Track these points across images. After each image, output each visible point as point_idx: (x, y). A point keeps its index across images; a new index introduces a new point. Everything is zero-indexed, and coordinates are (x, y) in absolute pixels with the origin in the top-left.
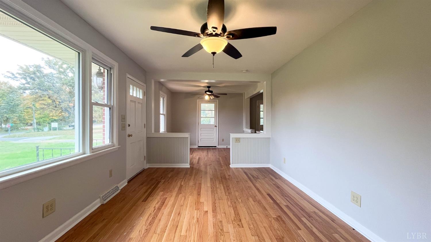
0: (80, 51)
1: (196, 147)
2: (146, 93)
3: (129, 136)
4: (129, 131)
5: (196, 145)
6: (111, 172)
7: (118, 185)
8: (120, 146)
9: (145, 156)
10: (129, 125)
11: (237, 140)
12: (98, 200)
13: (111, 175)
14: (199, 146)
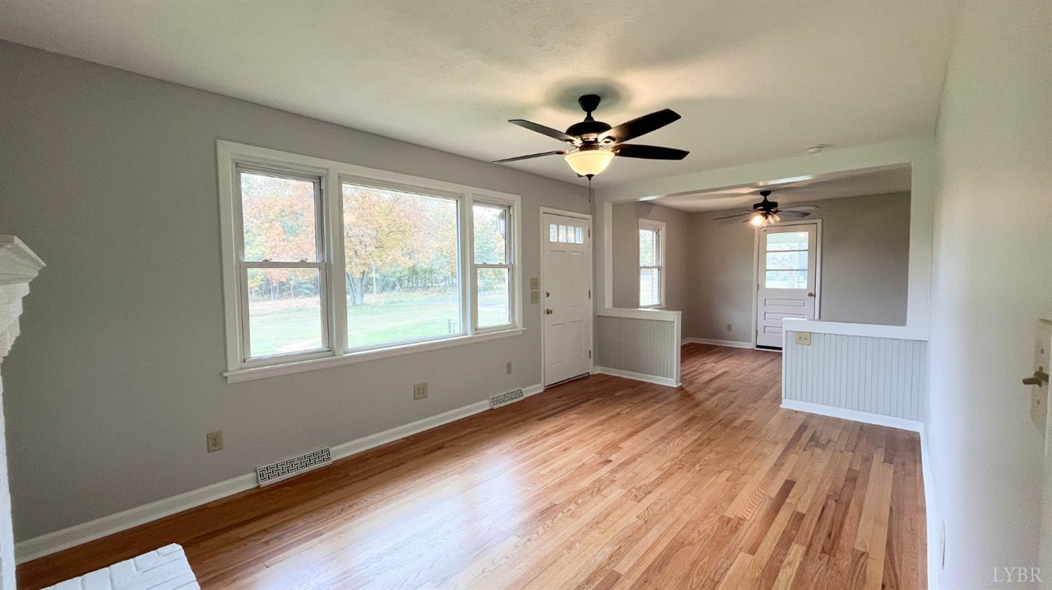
0: (459, 198)
1: (750, 346)
2: (594, 234)
3: (549, 312)
4: (545, 303)
5: (749, 341)
6: (509, 366)
7: (523, 390)
8: (525, 328)
9: (590, 351)
10: (548, 295)
11: (800, 338)
12: (486, 401)
13: (509, 371)
14: (758, 344)
